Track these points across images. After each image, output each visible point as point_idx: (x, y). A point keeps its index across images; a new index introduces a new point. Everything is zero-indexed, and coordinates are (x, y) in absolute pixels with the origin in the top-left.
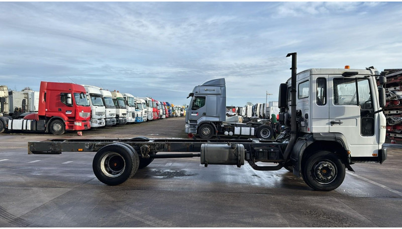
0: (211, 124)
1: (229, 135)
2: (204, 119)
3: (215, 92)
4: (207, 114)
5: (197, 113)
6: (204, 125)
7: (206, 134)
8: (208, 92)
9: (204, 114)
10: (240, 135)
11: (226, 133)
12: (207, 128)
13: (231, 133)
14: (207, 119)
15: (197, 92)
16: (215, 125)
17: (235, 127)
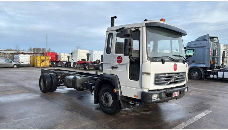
0: (198, 69)
1: (213, 75)
4: (195, 62)
5: (188, 61)
6: (193, 69)
7: (194, 76)
8: (196, 46)
10: (223, 78)
11: (211, 76)
12: (195, 72)
13: (215, 76)
14: (195, 65)
15: (188, 46)
16: (201, 70)
17: (219, 72)
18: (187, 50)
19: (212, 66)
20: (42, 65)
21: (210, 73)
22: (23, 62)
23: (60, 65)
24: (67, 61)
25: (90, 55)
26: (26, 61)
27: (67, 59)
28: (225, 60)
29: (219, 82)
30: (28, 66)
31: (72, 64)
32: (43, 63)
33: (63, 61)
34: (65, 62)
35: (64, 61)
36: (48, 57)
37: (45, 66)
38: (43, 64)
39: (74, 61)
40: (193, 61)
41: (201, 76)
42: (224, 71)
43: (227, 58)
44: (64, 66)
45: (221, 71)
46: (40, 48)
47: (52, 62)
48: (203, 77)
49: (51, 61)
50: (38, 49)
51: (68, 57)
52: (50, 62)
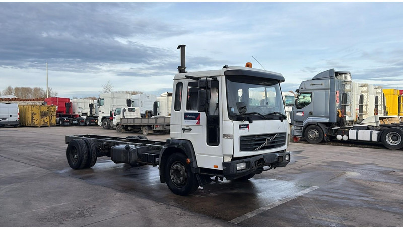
0: (318, 125)
1: (342, 135)
2: (311, 119)
3: (323, 87)
4: (314, 114)
5: (302, 112)
6: (310, 126)
7: (313, 137)
8: (315, 87)
9: (311, 114)
10: (357, 139)
11: (339, 137)
12: (314, 130)
13: (345, 138)
14: (313, 119)
15: (302, 88)
16: (323, 127)
17: (350, 130)
18: (301, 94)
19: (341, 121)
20: (43, 123)
21: (337, 132)
22: (4, 117)
23: (76, 122)
24: (89, 114)
25: (133, 102)
26: (11, 116)
27: (89, 110)
28: (364, 109)
29: (352, 146)
30: (14, 125)
31: (100, 120)
32: (45, 118)
33: (81, 114)
34: (85, 117)
35: (83, 114)
36: (53, 108)
37: (48, 125)
38: (44, 120)
39: (103, 115)
40: (310, 112)
41: (324, 138)
42: (358, 128)
43: (367, 105)
44: (83, 124)
45: (354, 128)
46: (30, 89)
47: (60, 116)
48: (325, 139)
49: (60, 114)
50: (27, 91)
51: (91, 106)
52: (57, 117)
